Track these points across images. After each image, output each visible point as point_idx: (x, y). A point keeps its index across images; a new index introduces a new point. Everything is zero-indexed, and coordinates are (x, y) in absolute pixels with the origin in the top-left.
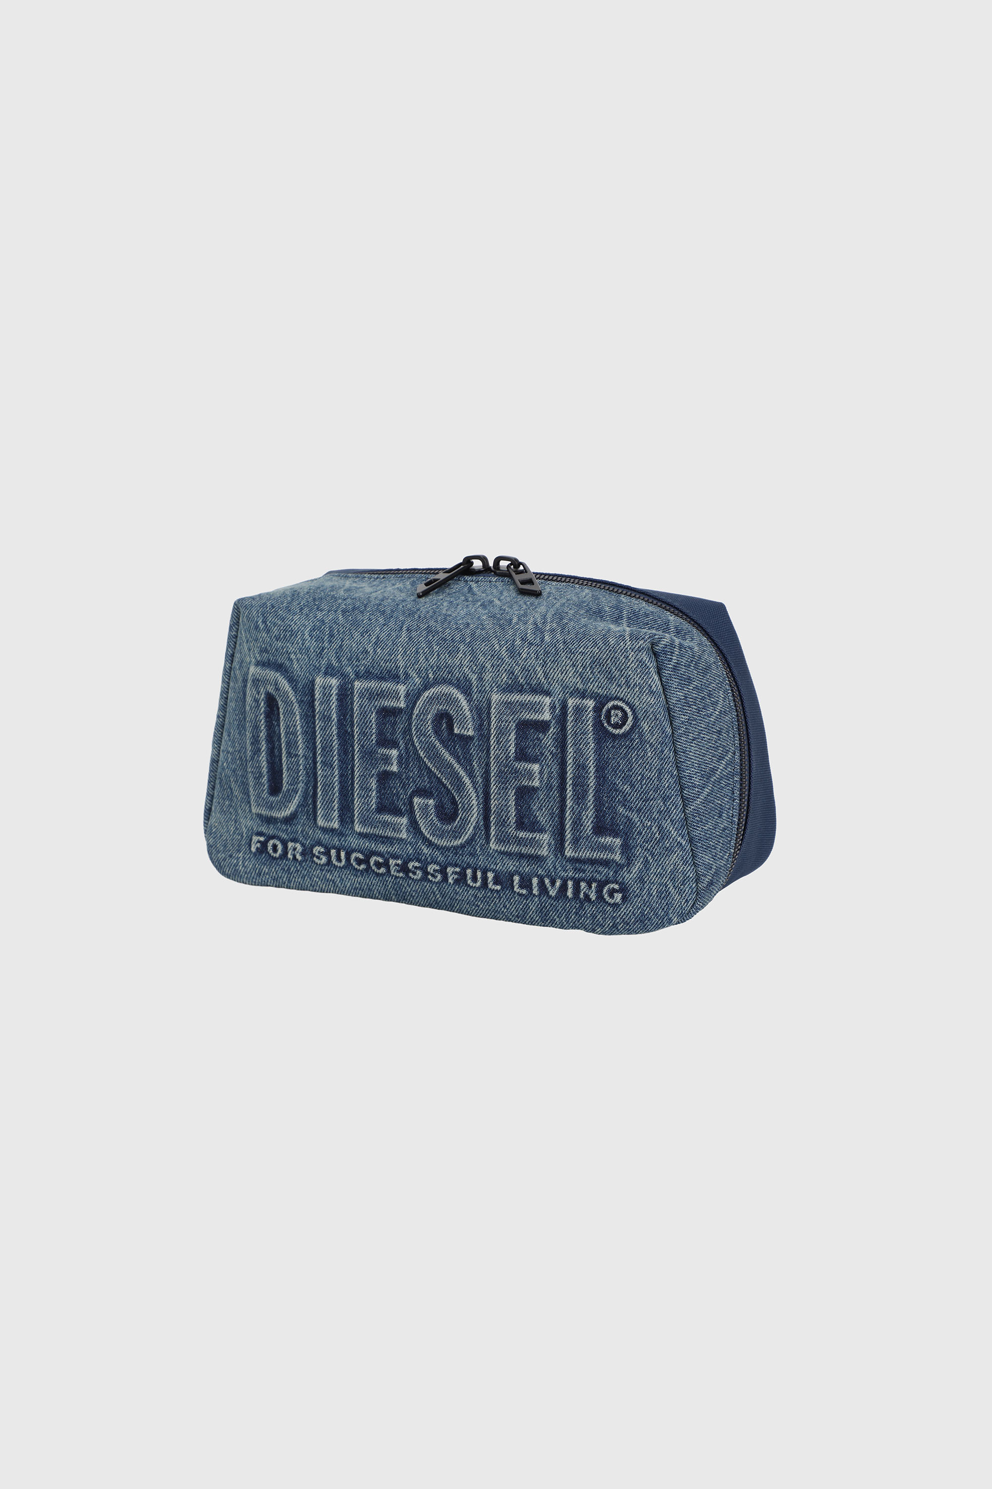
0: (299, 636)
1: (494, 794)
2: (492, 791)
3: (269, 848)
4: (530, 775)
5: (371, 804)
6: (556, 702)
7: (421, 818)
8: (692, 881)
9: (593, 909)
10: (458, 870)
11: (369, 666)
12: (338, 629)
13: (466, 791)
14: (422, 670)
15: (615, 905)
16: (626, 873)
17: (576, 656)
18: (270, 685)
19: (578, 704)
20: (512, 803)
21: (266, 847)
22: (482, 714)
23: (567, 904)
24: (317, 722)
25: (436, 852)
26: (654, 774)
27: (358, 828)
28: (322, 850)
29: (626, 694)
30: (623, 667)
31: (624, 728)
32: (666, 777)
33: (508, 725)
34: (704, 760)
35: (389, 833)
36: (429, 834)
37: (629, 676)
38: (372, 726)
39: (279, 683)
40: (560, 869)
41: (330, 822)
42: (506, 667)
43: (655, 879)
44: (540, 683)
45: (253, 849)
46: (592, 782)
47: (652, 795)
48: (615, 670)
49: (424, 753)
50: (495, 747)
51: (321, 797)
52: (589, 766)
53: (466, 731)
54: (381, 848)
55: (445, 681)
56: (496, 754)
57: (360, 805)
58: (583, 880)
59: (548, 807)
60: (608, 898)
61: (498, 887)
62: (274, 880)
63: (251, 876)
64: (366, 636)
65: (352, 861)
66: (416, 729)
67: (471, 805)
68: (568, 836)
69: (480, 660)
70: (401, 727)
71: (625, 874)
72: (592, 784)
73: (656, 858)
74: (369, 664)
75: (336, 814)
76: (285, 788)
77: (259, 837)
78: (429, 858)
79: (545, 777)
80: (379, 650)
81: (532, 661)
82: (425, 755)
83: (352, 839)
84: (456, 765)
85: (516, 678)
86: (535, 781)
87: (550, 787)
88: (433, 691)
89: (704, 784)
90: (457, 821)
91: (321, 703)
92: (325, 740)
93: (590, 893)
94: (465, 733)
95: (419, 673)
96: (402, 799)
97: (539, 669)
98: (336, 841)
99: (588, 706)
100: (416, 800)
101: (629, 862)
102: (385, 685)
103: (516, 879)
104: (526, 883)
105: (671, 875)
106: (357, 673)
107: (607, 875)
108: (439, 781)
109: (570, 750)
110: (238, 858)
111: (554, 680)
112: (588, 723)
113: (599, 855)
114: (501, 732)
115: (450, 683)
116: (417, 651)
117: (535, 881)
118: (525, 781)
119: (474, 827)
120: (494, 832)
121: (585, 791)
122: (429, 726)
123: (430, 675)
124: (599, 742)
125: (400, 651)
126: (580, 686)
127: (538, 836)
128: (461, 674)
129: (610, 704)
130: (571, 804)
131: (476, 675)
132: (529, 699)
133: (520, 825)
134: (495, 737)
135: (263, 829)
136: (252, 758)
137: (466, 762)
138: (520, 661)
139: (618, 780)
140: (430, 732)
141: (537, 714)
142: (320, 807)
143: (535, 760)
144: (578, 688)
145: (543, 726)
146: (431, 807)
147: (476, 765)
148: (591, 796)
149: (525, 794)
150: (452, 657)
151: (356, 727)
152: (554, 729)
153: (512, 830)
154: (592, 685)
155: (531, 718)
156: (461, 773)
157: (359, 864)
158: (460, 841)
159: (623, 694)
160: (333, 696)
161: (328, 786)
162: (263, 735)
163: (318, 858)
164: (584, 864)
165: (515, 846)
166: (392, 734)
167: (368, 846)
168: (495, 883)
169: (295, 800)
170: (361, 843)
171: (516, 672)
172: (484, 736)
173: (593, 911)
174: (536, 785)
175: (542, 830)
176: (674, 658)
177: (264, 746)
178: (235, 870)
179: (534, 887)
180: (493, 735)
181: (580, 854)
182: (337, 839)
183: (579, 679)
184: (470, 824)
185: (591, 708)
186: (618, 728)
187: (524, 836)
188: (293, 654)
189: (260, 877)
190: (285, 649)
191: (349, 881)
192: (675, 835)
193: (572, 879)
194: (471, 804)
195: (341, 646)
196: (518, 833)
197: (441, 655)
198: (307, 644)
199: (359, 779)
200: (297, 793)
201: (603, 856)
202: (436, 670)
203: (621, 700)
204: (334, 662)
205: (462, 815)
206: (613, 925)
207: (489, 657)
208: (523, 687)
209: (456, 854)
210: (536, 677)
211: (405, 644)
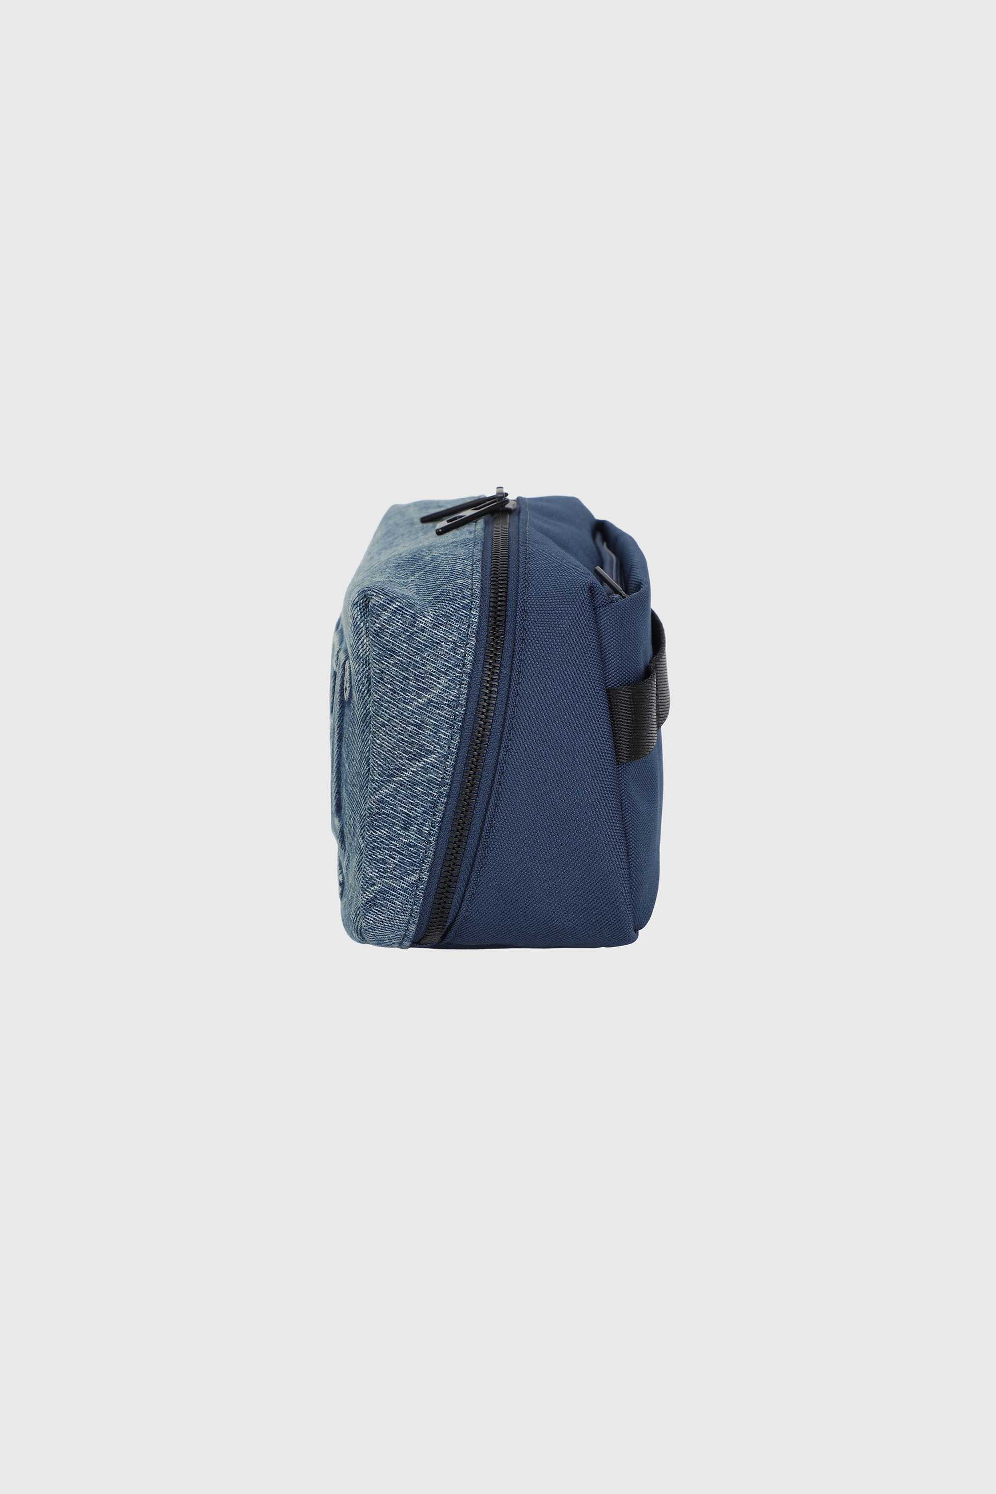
34: (393, 754)
89: (383, 782)
176: (379, 621)
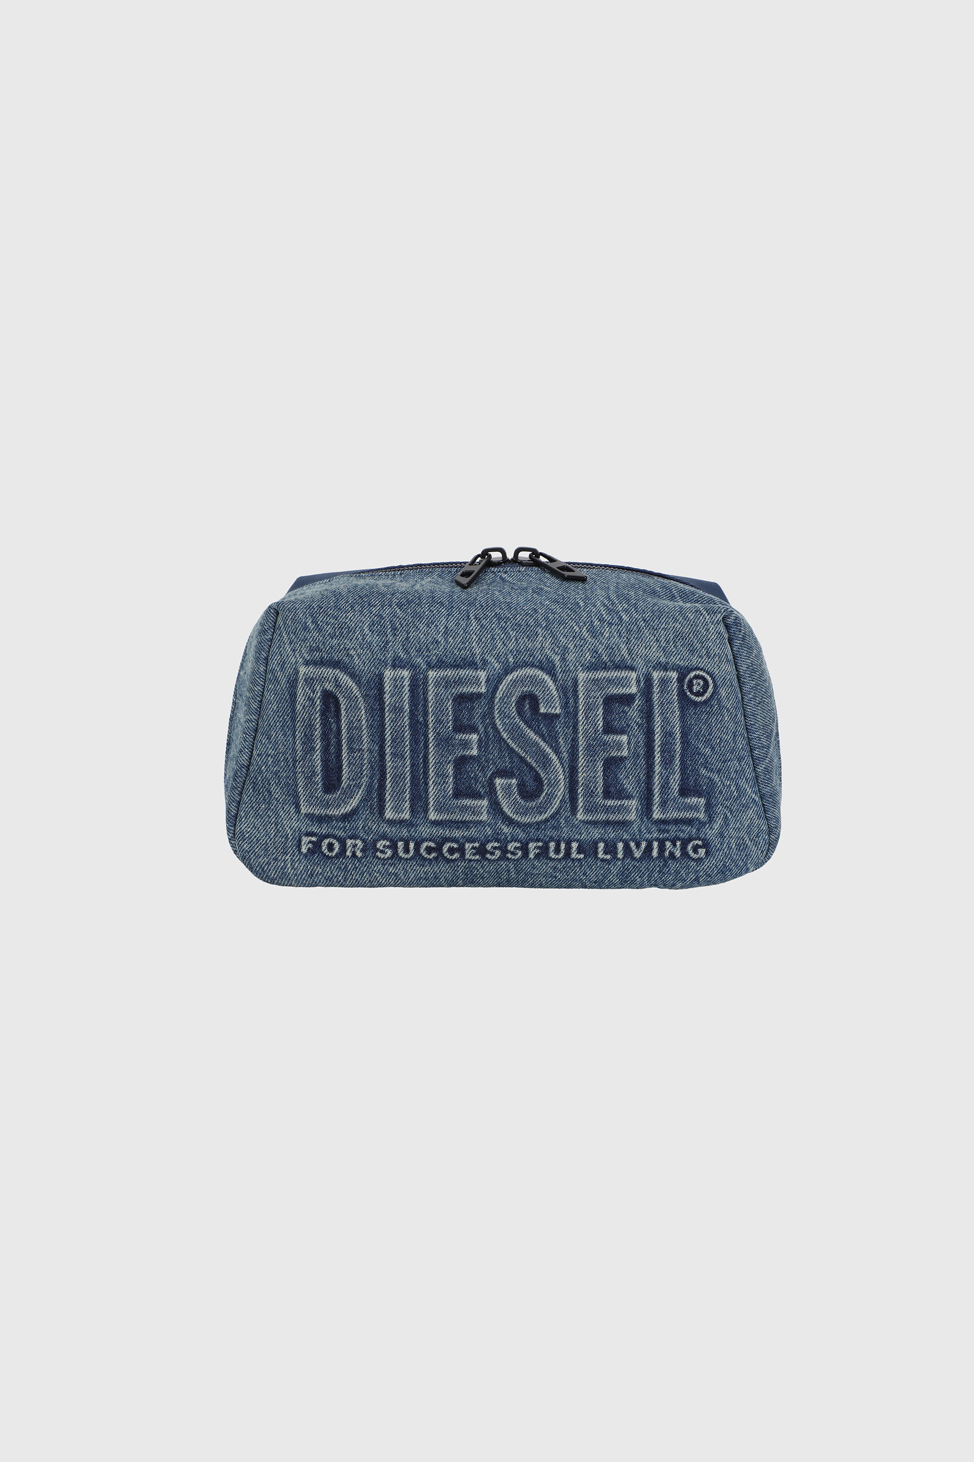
0: (358, 632)
1: (582, 767)
2: (580, 764)
3: (324, 848)
4: (619, 746)
5: (448, 790)
6: (641, 676)
7: (504, 798)
8: (765, 833)
9: (678, 865)
10: (540, 844)
11: (441, 655)
12: (401, 622)
13: (553, 767)
14: (501, 655)
15: (700, 860)
16: (708, 829)
17: (659, 632)
18: (328, 683)
19: (663, 676)
20: (600, 774)
21: (320, 847)
22: (569, 692)
23: (650, 864)
24: (387, 714)
25: (517, 829)
26: (729, 737)
27: (433, 816)
28: (388, 843)
29: (707, 664)
30: (704, 639)
31: (706, 695)
32: (739, 739)
33: (596, 701)
35: (467, 817)
36: (513, 812)
37: (710, 647)
38: (448, 713)
39: (339, 679)
40: (645, 831)
41: (400, 814)
42: (590, 646)
43: (734, 834)
44: (623, 659)
45: (304, 850)
46: (678, 747)
47: (729, 756)
48: (697, 642)
49: (507, 735)
50: (583, 722)
51: (391, 789)
52: (675, 733)
53: (553, 710)
54: (457, 833)
55: (526, 665)
56: (584, 729)
57: (436, 792)
58: (667, 839)
59: (635, 774)
60: (693, 854)
61: (582, 856)
62: (327, 879)
63: (301, 878)
64: (433, 627)
65: (422, 851)
66: (499, 712)
67: (557, 780)
68: (657, 799)
69: (562, 642)
70: (479, 711)
71: (707, 831)
72: (678, 749)
73: (734, 814)
74: (441, 653)
75: (407, 805)
76: (344, 785)
77: (310, 838)
78: (509, 837)
79: (632, 747)
80: (451, 639)
81: (615, 639)
82: (508, 736)
83: (423, 829)
84: (542, 743)
85: (600, 656)
86: (624, 751)
87: (636, 756)
88: (517, 674)
90: (542, 797)
91: (392, 696)
92: (395, 732)
93: (675, 851)
94: (553, 712)
95: (498, 658)
96: (480, 782)
97: (623, 647)
98: (405, 833)
99: (672, 677)
100: (498, 781)
101: (711, 819)
102: (462, 673)
103: (601, 845)
104: (611, 849)
105: (748, 829)
106: (429, 663)
107: (690, 833)
108: (522, 760)
109: (658, 720)
110: (285, 861)
111: (638, 656)
112: (673, 693)
113: (685, 814)
114: (590, 708)
115: (532, 665)
116: (493, 638)
117: (620, 846)
118: (613, 752)
119: (561, 801)
120: (582, 804)
121: (673, 756)
122: (513, 708)
123: (510, 659)
124: (682, 709)
125: (474, 638)
126: (663, 660)
127: (626, 802)
128: (543, 656)
129: (692, 674)
130: (659, 769)
131: (559, 656)
132: (615, 675)
133: (607, 794)
134: (584, 713)
135: (315, 829)
136: (303, 758)
137: (552, 740)
138: (603, 640)
139: (700, 744)
140: (514, 713)
141: (625, 688)
142: (390, 800)
143: (622, 732)
144: (661, 661)
145: (628, 699)
146: (514, 786)
147: (562, 742)
148: (677, 762)
149: (612, 764)
150: (532, 641)
151: (431, 716)
152: (639, 701)
153: (599, 800)
154: (675, 658)
155: (619, 692)
156: (547, 750)
157: (429, 853)
158: (546, 815)
159: (704, 664)
160: (406, 687)
161: (398, 778)
162: (318, 733)
163: (382, 852)
164: (668, 824)
165: (603, 814)
166: (469, 719)
167: (441, 833)
168: (579, 852)
169: (358, 796)
170: (434, 832)
171: (600, 651)
172: (571, 713)
173: (677, 868)
174: (625, 755)
175: (629, 797)
177: (318, 745)
178: (282, 873)
179: (619, 851)
180: (581, 712)
181: (668, 815)
182: (406, 830)
183: (662, 653)
184: (557, 798)
185: (675, 679)
186: (698, 696)
187: (612, 804)
188: (353, 650)
189: (311, 878)
190: (342, 646)
191: (413, 873)
192: (750, 792)
193: (657, 839)
194: (559, 779)
195: (407, 638)
196: (606, 802)
197: (520, 640)
198: (368, 638)
199: (434, 766)
200: (360, 788)
201: (689, 815)
202: (516, 655)
203: (702, 670)
204: (402, 655)
205: (548, 790)
206: (695, 878)
207: (571, 638)
208: (606, 665)
209: (538, 829)
210: (620, 654)
211: (478, 632)
